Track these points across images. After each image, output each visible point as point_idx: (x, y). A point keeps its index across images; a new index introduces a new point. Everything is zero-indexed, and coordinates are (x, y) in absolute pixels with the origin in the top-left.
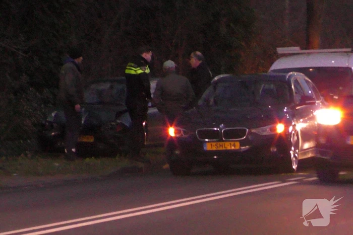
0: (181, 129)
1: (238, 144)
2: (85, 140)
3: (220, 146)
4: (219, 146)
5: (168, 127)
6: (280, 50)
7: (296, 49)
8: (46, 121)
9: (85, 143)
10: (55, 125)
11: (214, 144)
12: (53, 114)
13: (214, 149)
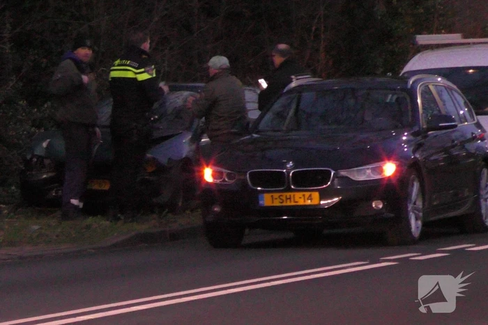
0: (224, 170)
1: (316, 195)
2: (96, 187)
3: (287, 199)
4: (284, 198)
5: (204, 168)
6: (422, 39)
7: (456, 38)
8: (34, 156)
9: (97, 191)
10: (47, 162)
11: (276, 195)
12: (45, 145)
13: (277, 203)
